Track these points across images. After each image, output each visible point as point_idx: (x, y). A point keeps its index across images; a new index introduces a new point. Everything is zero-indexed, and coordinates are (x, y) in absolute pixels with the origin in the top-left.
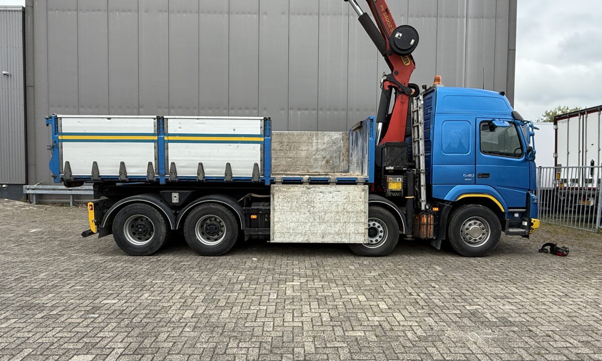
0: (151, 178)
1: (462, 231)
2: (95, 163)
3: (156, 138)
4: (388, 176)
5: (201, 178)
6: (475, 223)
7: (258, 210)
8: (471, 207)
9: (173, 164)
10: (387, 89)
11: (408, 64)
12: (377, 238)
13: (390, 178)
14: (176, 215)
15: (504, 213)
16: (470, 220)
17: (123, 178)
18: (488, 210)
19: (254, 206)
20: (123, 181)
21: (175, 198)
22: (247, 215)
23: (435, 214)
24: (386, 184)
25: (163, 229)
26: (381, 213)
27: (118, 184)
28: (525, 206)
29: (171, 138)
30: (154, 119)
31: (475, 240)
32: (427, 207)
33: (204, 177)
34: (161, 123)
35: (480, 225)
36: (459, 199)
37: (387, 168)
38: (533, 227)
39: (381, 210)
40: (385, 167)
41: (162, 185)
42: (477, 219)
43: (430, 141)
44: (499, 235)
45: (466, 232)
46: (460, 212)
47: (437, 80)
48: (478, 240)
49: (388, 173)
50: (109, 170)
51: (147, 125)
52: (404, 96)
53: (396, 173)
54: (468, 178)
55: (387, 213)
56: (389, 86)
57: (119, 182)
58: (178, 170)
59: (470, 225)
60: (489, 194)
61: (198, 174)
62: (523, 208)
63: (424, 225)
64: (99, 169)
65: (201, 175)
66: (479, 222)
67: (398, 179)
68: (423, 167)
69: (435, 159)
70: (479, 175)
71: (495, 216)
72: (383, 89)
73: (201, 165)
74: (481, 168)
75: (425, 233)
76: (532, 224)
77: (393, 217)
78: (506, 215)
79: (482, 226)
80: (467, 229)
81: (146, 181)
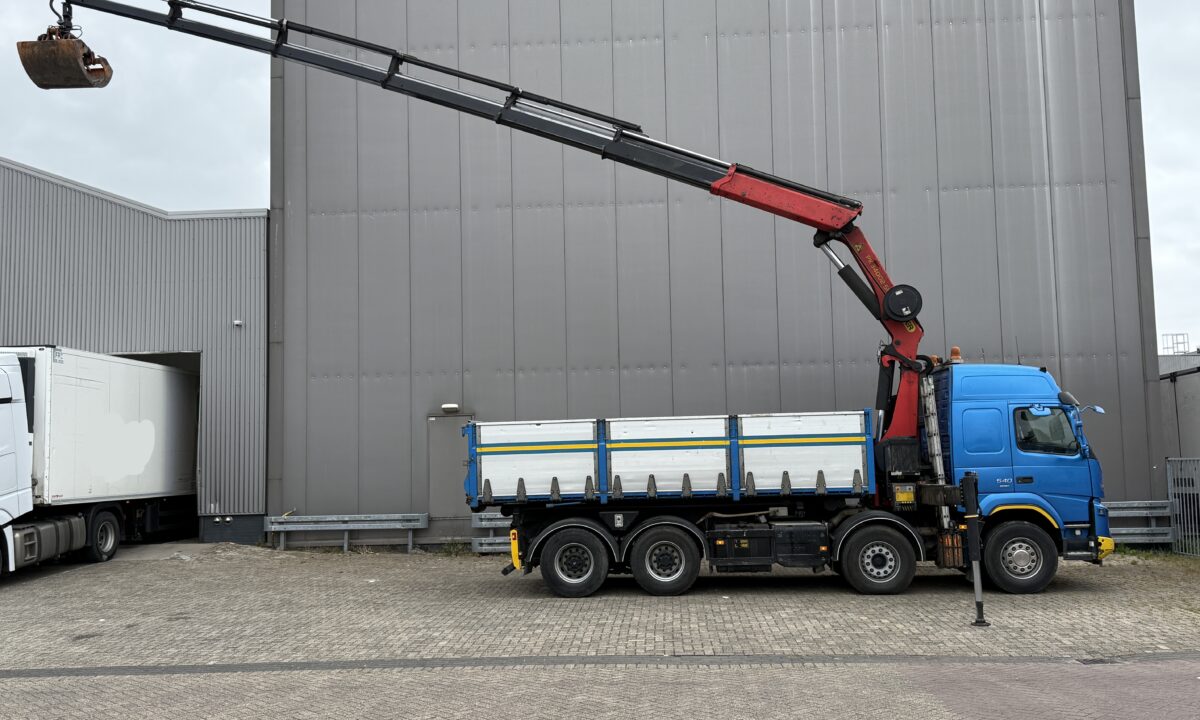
0: (590, 496)
1: (1003, 558)
2: (521, 481)
3: (595, 446)
4: (894, 485)
5: (652, 494)
6: (1020, 547)
7: (726, 533)
8: (1012, 524)
9: (617, 477)
10: (887, 365)
11: (913, 330)
12: (887, 568)
13: (897, 487)
14: (619, 543)
15: (1059, 530)
16: (1014, 543)
17: (555, 497)
18: (1037, 528)
19: (719, 529)
20: (554, 502)
21: (619, 521)
22: (712, 540)
23: (963, 534)
24: (893, 496)
25: (605, 561)
26: (889, 535)
27: (548, 506)
28: (1087, 519)
29: (614, 446)
30: (594, 422)
31: (1023, 570)
32: (951, 525)
33: (656, 492)
34: (602, 428)
35: (1027, 549)
36: (995, 511)
37: (893, 474)
38: (1102, 548)
39: (889, 530)
40: (890, 473)
41: (604, 505)
42: (1024, 542)
43: (947, 436)
44: (1055, 563)
45: (1009, 558)
46: (998, 532)
47: (955, 353)
48: (1027, 570)
49: (896, 479)
50: (537, 488)
51: (584, 429)
52: (912, 374)
53: (906, 479)
54: (1002, 483)
55: (897, 534)
56: (889, 362)
57: (550, 502)
58: (623, 485)
59: (1014, 549)
60: (1034, 505)
61: (649, 488)
62: (1084, 523)
63: (949, 548)
64: (526, 487)
65: (652, 491)
66: (1025, 545)
67: (908, 487)
68: (940, 470)
69: (956, 459)
70: (1018, 479)
71: (1047, 537)
72: (881, 364)
73: (652, 477)
74: (1021, 470)
75: (951, 560)
76: (1100, 544)
77: (905, 539)
78: (1062, 533)
79: (1031, 550)
80: (1010, 555)
81: (584, 501)
